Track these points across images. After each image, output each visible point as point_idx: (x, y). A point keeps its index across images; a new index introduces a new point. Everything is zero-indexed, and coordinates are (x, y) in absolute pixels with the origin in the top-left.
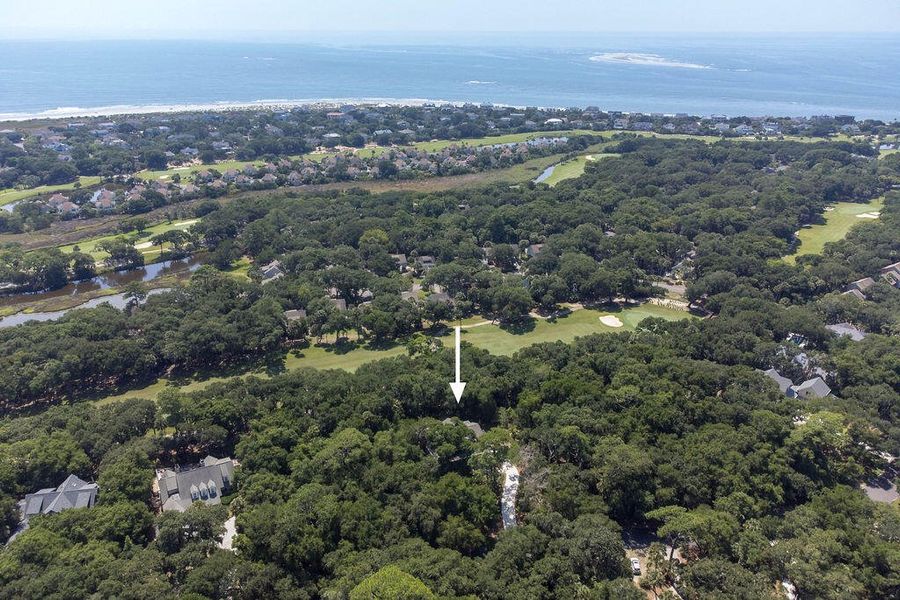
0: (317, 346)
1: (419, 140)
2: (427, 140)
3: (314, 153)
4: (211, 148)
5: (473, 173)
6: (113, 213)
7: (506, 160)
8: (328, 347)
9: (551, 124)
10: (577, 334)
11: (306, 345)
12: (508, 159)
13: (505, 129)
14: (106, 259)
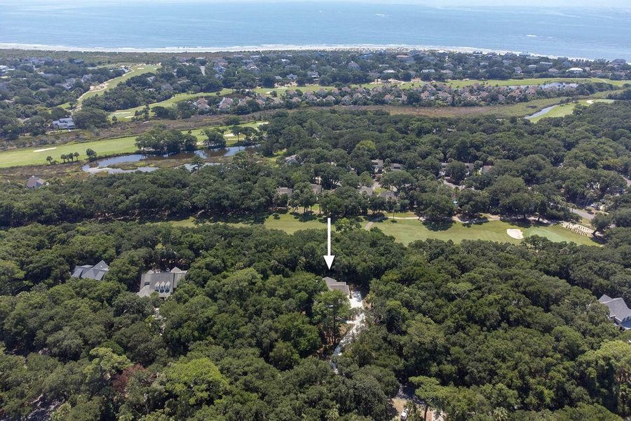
0: (291, 214)
1: (454, 78)
2: (461, 79)
3: (373, 83)
4: (305, 75)
5: (481, 106)
6: (227, 113)
7: (513, 98)
8: (297, 215)
9: (572, 72)
10: (465, 238)
11: (285, 212)
12: (515, 97)
13: (528, 74)
14: (205, 141)
